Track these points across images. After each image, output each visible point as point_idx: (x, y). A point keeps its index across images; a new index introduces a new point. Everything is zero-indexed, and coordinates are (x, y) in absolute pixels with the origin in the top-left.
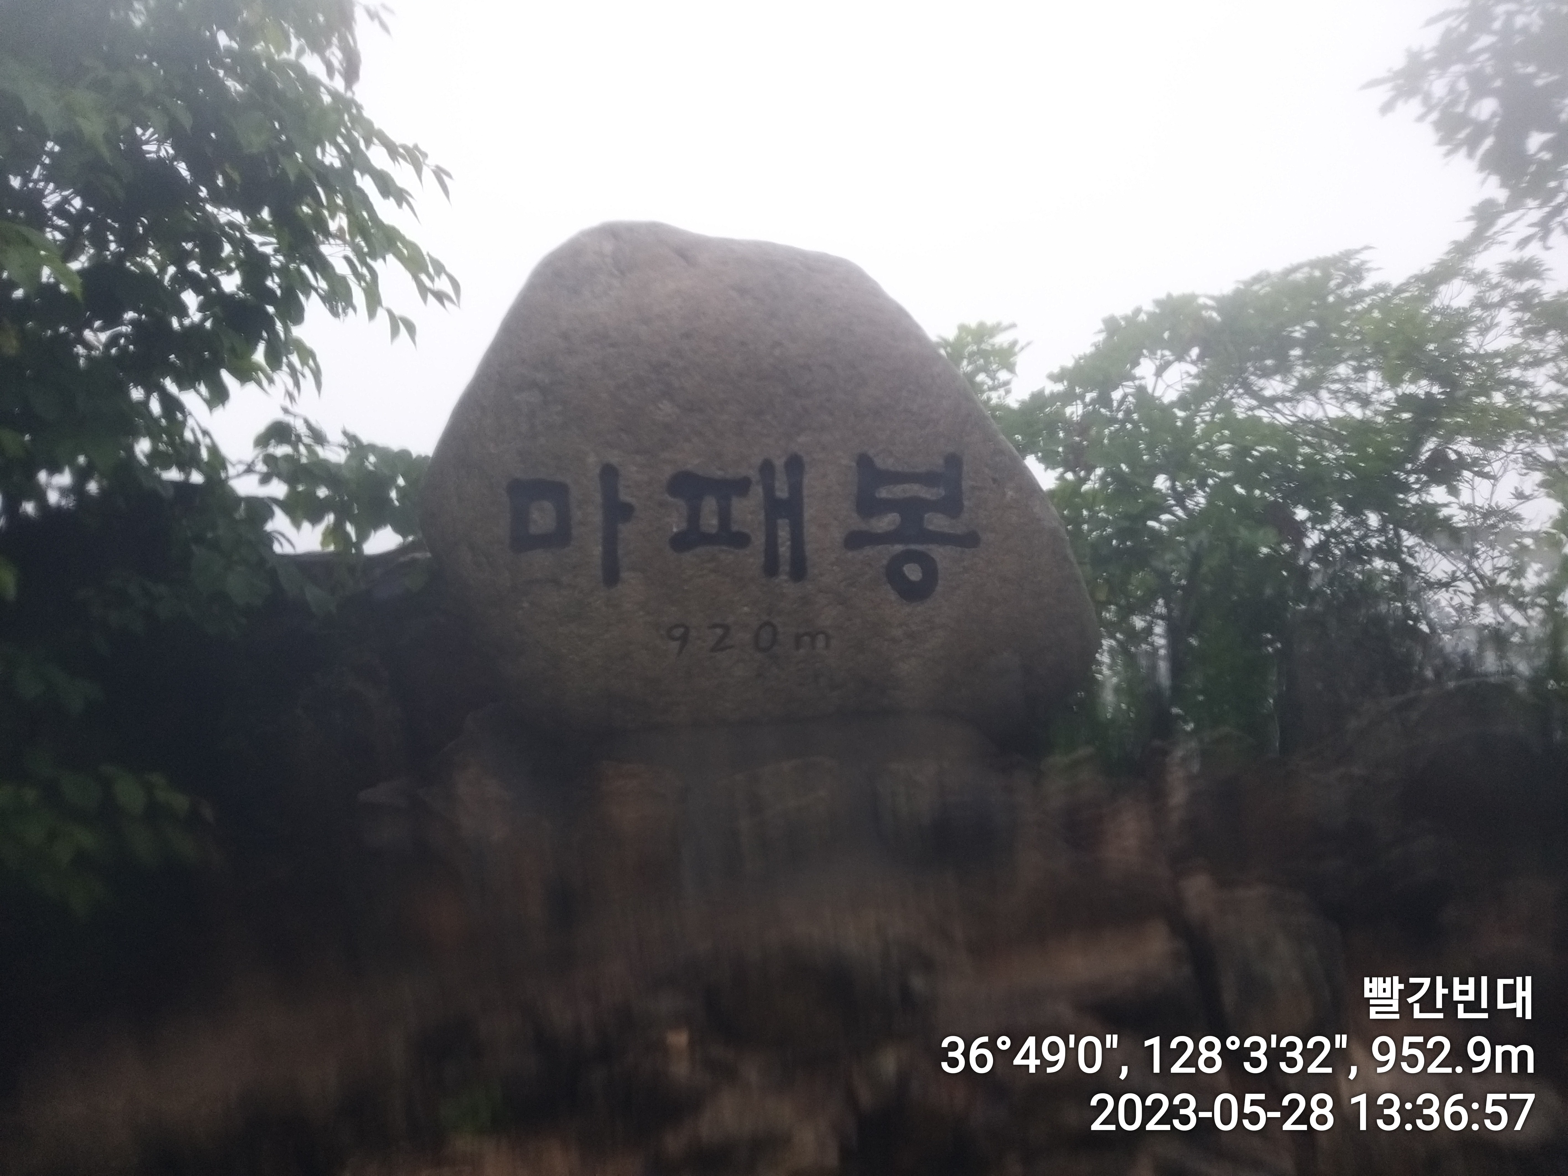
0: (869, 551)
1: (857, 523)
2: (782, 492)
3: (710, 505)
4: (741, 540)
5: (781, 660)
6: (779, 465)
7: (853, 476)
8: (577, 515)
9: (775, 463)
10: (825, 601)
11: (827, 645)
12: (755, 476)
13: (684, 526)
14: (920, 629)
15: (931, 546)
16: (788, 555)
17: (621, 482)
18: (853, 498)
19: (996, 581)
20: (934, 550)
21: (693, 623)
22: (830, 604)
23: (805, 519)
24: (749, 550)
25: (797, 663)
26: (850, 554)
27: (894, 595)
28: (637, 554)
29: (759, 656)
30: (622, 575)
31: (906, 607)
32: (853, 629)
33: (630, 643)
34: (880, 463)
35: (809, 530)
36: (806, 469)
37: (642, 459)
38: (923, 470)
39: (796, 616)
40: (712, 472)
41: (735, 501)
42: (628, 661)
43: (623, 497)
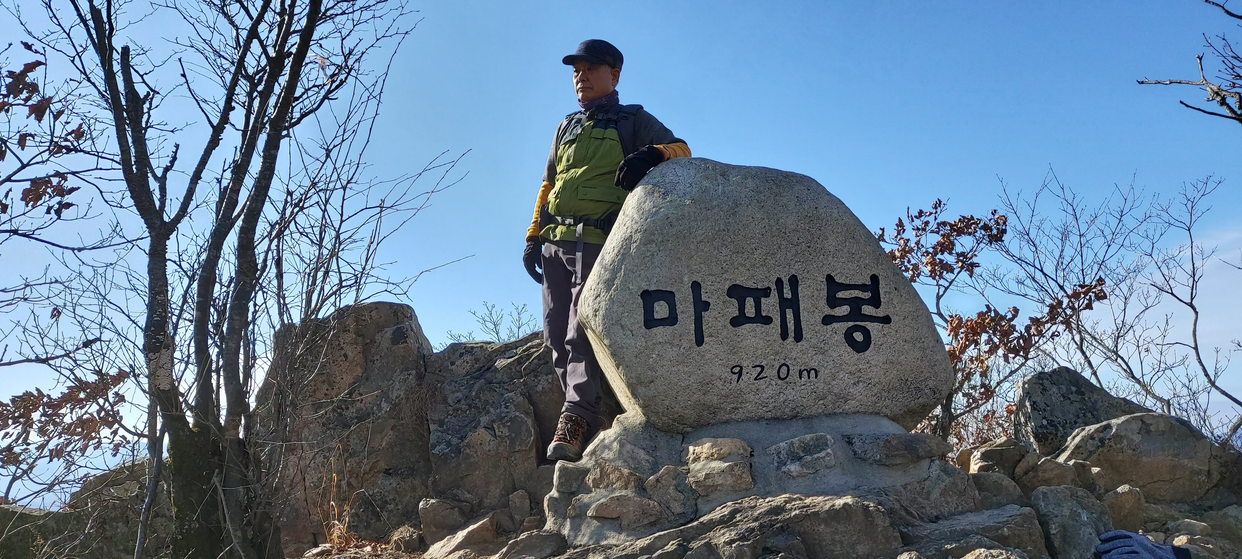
0: (835, 325)
1: (828, 311)
2: (788, 294)
3: (750, 302)
4: (768, 320)
5: (792, 385)
6: (785, 280)
7: (824, 287)
8: (679, 308)
9: (783, 279)
10: (814, 352)
11: (816, 377)
12: (773, 287)
13: (737, 313)
14: (864, 367)
15: (866, 323)
16: (793, 328)
17: (703, 290)
18: (825, 298)
19: (901, 341)
20: (869, 325)
21: (744, 364)
22: (816, 354)
23: (801, 309)
24: (772, 325)
25: (801, 386)
26: (825, 327)
27: (849, 349)
28: (713, 328)
29: (780, 382)
30: (705, 339)
31: (856, 356)
32: (829, 367)
33: (712, 376)
34: (837, 279)
35: (803, 315)
36: (800, 283)
37: (713, 278)
38: (860, 283)
39: (799, 360)
40: (750, 284)
41: (763, 300)
42: (711, 385)
43: (704, 298)
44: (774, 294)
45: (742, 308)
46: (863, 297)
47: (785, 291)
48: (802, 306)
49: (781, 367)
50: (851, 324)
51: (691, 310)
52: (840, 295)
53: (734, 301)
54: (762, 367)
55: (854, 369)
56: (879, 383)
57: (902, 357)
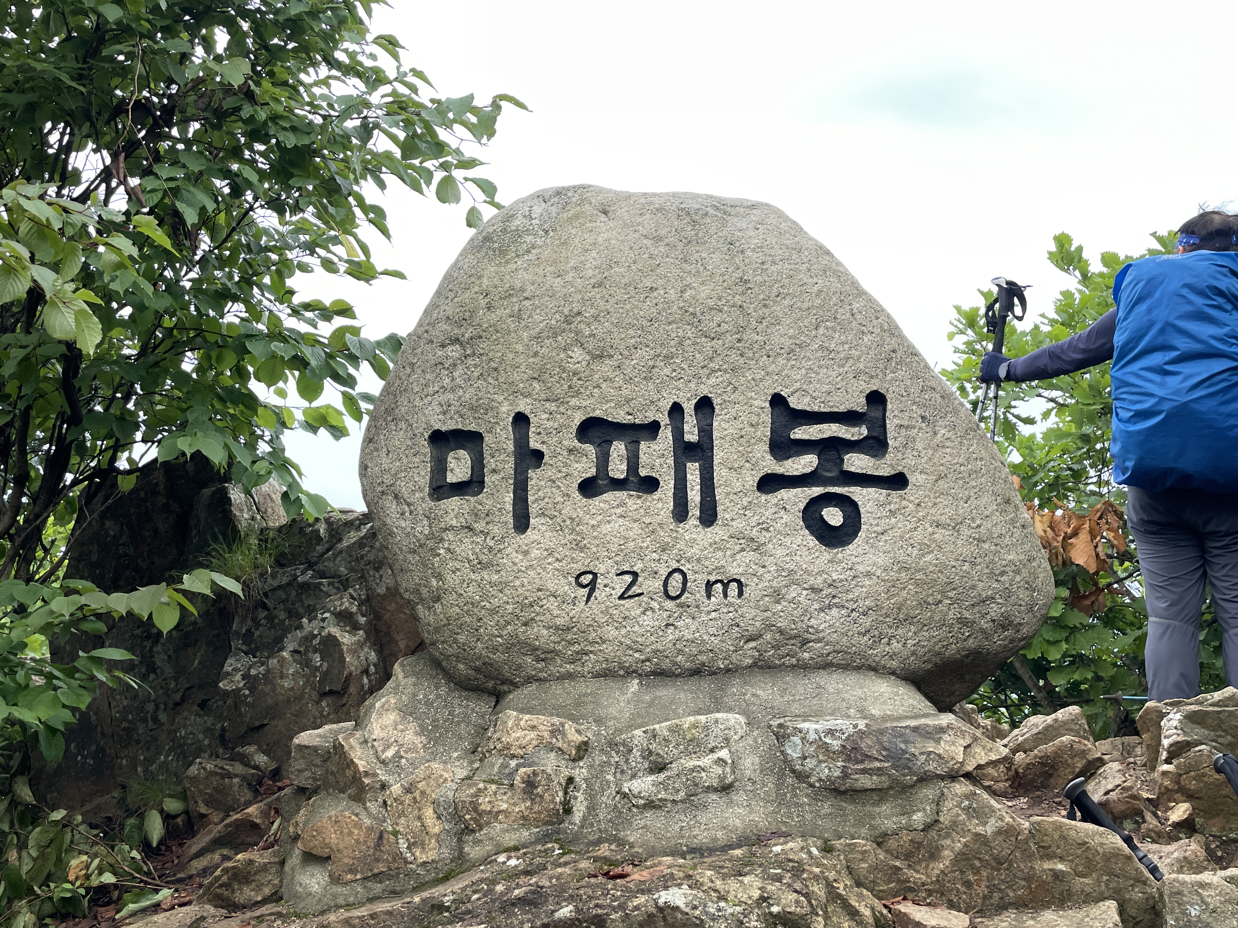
0: (785, 494)
1: (770, 465)
2: (691, 435)
4: (650, 485)
5: (692, 610)
6: (689, 407)
7: (767, 418)
8: (490, 463)
9: (685, 406)
10: (738, 548)
11: (741, 594)
12: (664, 419)
13: (592, 472)
14: (842, 577)
15: (853, 489)
16: (698, 499)
17: (532, 429)
18: (767, 440)
19: (927, 525)
20: (856, 493)
21: (601, 569)
22: (743, 550)
23: (715, 462)
24: (657, 495)
25: (709, 613)
26: (764, 497)
27: (812, 541)
28: (546, 500)
29: (669, 604)
30: (532, 521)
31: (825, 554)
32: (768, 577)
33: (539, 590)
34: (795, 403)
35: (720, 474)
36: (717, 411)
37: (552, 406)
38: (842, 409)
39: (707, 563)
40: (621, 416)
41: (643, 445)
42: (537, 609)
43: (534, 444)
44: (666, 435)
45: (603, 461)
46: (848, 436)
47: (686, 428)
48: (718, 456)
49: (670, 574)
50: (817, 491)
51: (509, 466)
52: (800, 433)
53: (590, 449)
54: (635, 575)
55: (820, 580)
56: (877, 608)
57: (928, 558)
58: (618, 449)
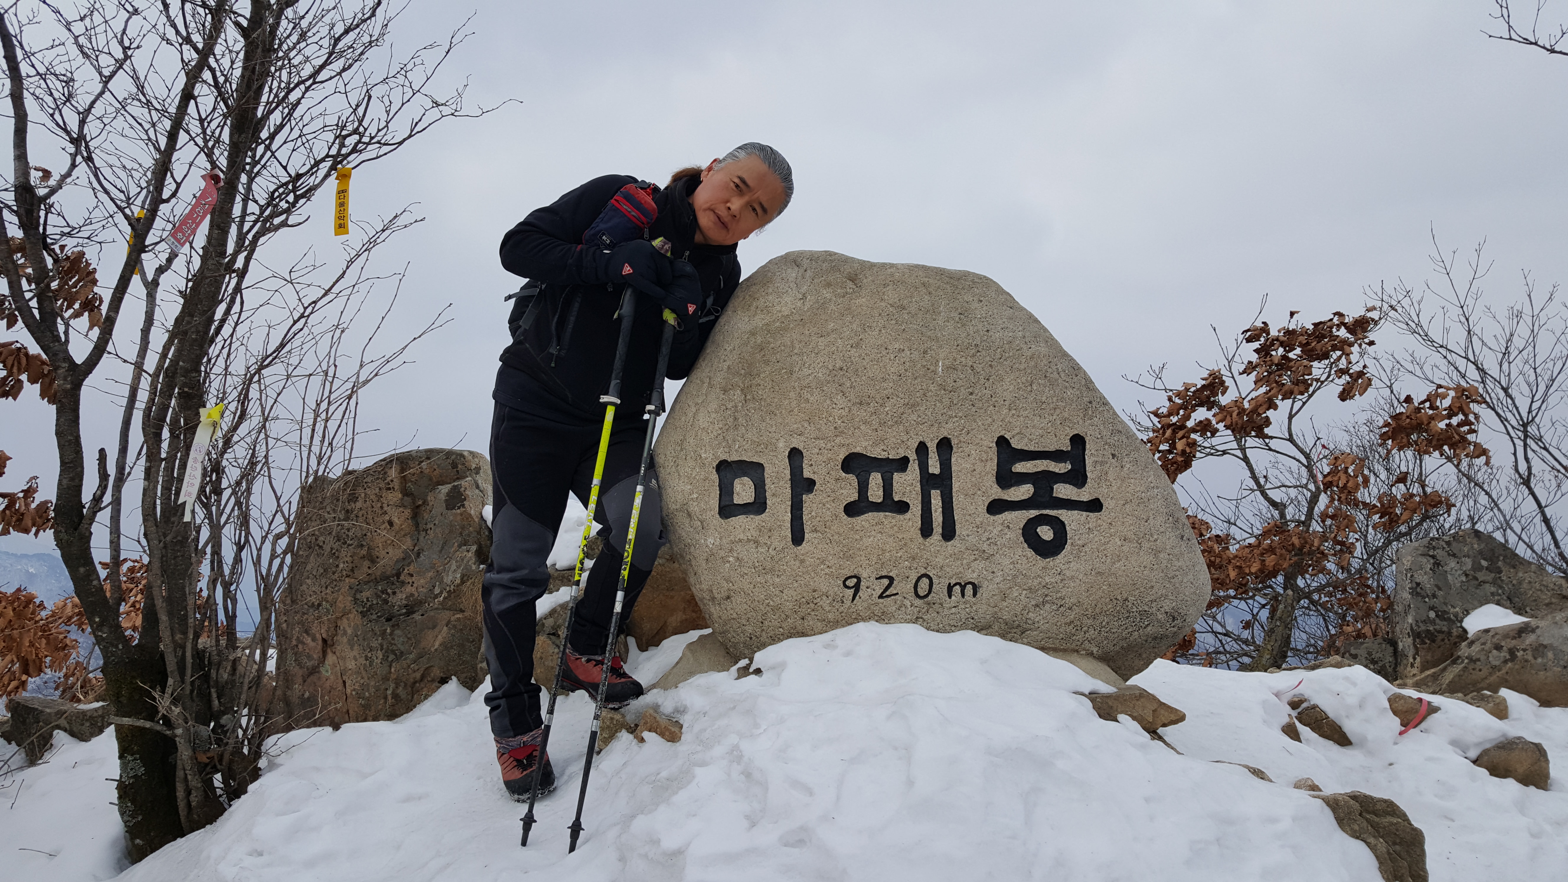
0: (1008, 515)
1: (997, 493)
2: (934, 468)
4: (902, 507)
5: (937, 606)
6: (932, 447)
7: (993, 455)
8: (770, 487)
9: (929, 445)
10: (973, 557)
11: (975, 595)
12: (913, 456)
13: (855, 496)
14: (1053, 580)
15: (1060, 512)
16: (940, 519)
17: (805, 462)
18: (994, 473)
19: (1117, 540)
20: (1063, 514)
21: (864, 574)
22: (975, 560)
23: (954, 490)
24: (908, 515)
25: (950, 608)
26: (992, 517)
27: (1030, 553)
28: (818, 519)
29: (918, 602)
30: (806, 536)
31: (1041, 562)
32: (996, 581)
33: (814, 591)
34: (1016, 444)
35: (958, 500)
36: (954, 449)
37: (822, 443)
38: (1052, 448)
39: (948, 570)
40: (877, 452)
41: (896, 476)
42: (812, 605)
43: (807, 474)
44: (914, 467)
45: (863, 488)
46: (1057, 471)
47: (930, 462)
48: (956, 486)
49: (919, 579)
50: (1033, 513)
51: (787, 491)
52: (1020, 467)
53: (852, 478)
54: (891, 579)
55: (1036, 582)
56: (1079, 604)
57: (1118, 565)
58: (875, 480)
